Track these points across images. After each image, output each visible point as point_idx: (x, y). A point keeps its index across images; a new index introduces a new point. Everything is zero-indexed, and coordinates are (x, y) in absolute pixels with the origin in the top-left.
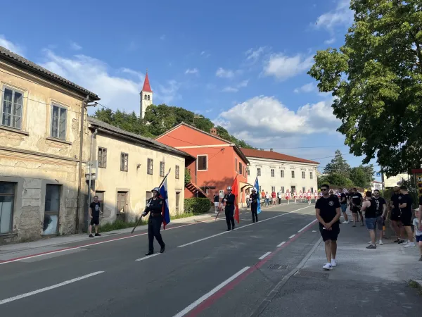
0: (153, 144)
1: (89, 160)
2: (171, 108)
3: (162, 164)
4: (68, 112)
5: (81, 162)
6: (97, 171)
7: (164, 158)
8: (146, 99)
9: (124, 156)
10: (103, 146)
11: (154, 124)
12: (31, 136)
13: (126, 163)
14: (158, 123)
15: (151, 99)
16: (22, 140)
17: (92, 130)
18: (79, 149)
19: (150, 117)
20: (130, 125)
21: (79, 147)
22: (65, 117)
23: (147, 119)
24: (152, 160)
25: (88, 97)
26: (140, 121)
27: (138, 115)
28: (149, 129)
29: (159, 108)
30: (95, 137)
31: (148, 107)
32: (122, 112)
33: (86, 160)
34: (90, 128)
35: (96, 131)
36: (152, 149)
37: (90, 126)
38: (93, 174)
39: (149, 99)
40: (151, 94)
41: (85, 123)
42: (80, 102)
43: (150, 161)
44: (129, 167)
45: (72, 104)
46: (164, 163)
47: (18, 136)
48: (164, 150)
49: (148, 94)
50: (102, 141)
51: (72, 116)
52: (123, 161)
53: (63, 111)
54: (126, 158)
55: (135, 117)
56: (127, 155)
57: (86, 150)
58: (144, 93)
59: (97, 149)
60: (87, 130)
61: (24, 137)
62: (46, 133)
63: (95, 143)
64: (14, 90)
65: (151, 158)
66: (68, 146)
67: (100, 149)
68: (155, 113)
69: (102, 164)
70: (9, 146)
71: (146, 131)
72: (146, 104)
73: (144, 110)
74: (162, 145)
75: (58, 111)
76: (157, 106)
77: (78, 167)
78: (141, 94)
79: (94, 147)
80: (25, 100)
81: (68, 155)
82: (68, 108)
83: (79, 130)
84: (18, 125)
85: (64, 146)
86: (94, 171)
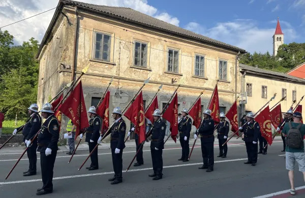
0: (286, 78)
1: (241, 91)
2: (300, 45)
3: (294, 92)
4: (228, 63)
5: (236, 93)
6: (246, 98)
7: (295, 87)
8: (278, 40)
9: (264, 88)
10: (250, 82)
11: (285, 59)
12: (209, 80)
13: (265, 93)
14: (289, 58)
15: (282, 39)
16: (205, 82)
17: (242, 73)
18: (235, 85)
19: (281, 54)
20: (265, 62)
21: (235, 84)
22: (226, 67)
23: (279, 56)
24: (286, 90)
25: (239, 52)
26: (273, 58)
27: (271, 54)
28: (281, 63)
29: (289, 46)
30: (244, 77)
31: (280, 47)
32: (258, 53)
33: (239, 92)
34: (241, 72)
35: (245, 73)
36: (285, 82)
37: (241, 70)
38: (244, 101)
39: (280, 40)
40: (282, 36)
41: (238, 69)
42: (234, 56)
43: (284, 90)
44: (268, 95)
45: (230, 58)
46: (296, 92)
47: (203, 80)
48: (295, 82)
49: (279, 36)
50: (249, 79)
51: (230, 65)
52: (263, 92)
53: (225, 63)
54: (265, 89)
55: (269, 56)
56: (266, 87)
57: (239, 85)
58: (276, 36)
59: (246, 84)
60: (239, 73)
61: (206, 81)
62: (216, 77)
63: (244, 81)
64: (200, 55)
65: (284, 88)
66: (228, 84)
67: (248, 84)
68: (286, 50)
69: (249, 94)
70: (199, 86)
71: (279, 65)
72: (278, 44)
73: (276, 49)
74: (294, 78)
75: (223, 64)
76: (288, 44)
77: (234, 96)
78: (274, 37)
79: (244, 83)
80: (205, 60)
81: (228, 90)
82: (228, 61)
83: (235, 74)
84: (203, 75)
85: (226, 84)
86: (244, 98)
